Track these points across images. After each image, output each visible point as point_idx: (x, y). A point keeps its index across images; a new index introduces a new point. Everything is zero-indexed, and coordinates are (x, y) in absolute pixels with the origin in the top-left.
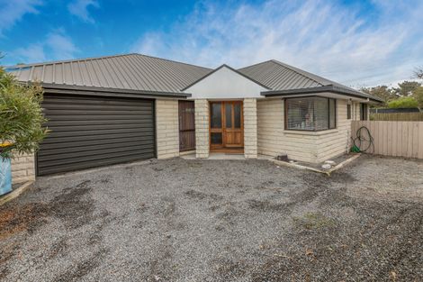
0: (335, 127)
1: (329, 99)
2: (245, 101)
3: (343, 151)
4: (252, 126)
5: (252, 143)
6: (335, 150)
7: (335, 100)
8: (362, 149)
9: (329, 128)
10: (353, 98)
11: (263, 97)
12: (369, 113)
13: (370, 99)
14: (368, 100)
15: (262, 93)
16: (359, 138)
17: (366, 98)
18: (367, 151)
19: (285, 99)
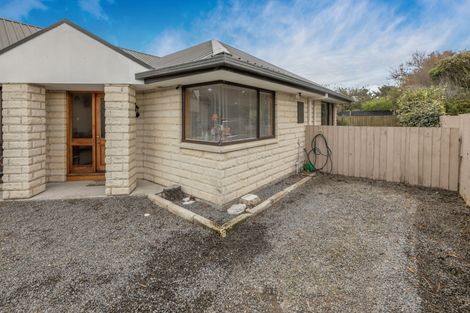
0: (273, 135)
1: (258, 90)
2: (106, 89)
3: (290, 171)
4: (119, 137)
5: (119, 167)
6: (268, 173)
7: (273, 93)
8: (318, 166)
9: (259, 138)
10: (304, 93)
11: (141, 83)
12: (336, 115)
13: (330, 95)
14: (327, 96)
15: (138, 76)
16: (314, 150)
17: (324, 94)
18: (324, 170)
19: (184, 88)
